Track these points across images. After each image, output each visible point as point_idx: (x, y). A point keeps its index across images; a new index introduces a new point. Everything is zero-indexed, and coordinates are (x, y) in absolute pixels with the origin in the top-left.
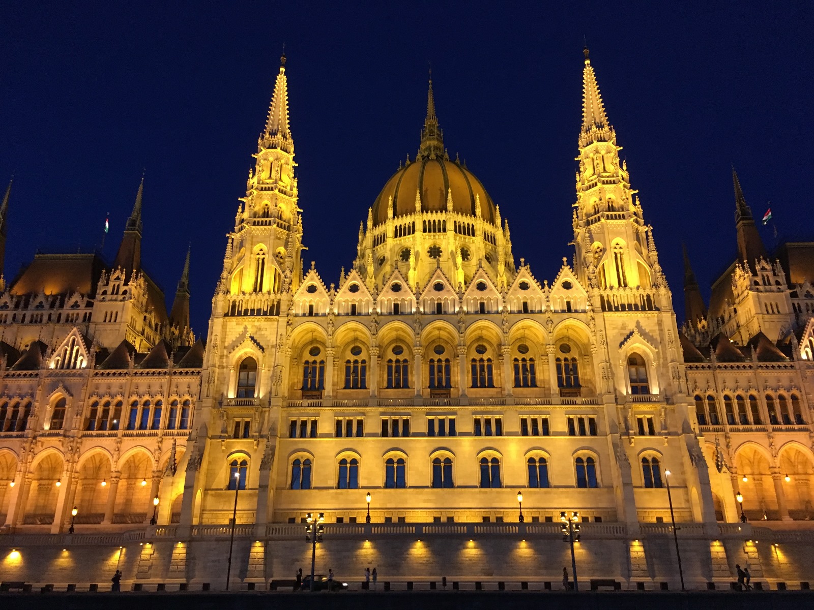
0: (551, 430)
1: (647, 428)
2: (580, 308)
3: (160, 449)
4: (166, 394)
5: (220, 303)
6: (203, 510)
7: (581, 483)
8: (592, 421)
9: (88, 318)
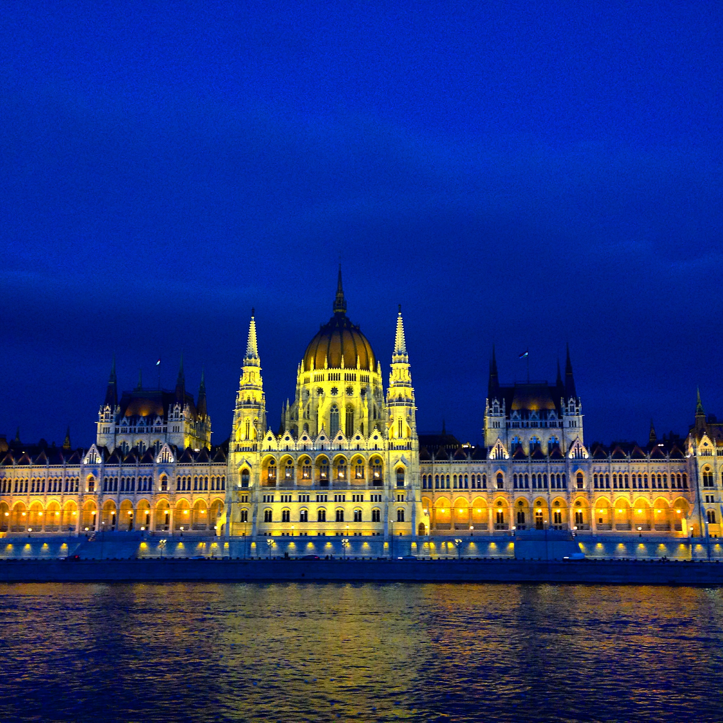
0: (364, 499)
1: (400, 499)
2: (380, 448)
3: (209, 499)
4: (209, 474)
5: (232, 446)
6: (233, 530)
7: (374, 520)
8: (380, 496)
9: (165, 430)
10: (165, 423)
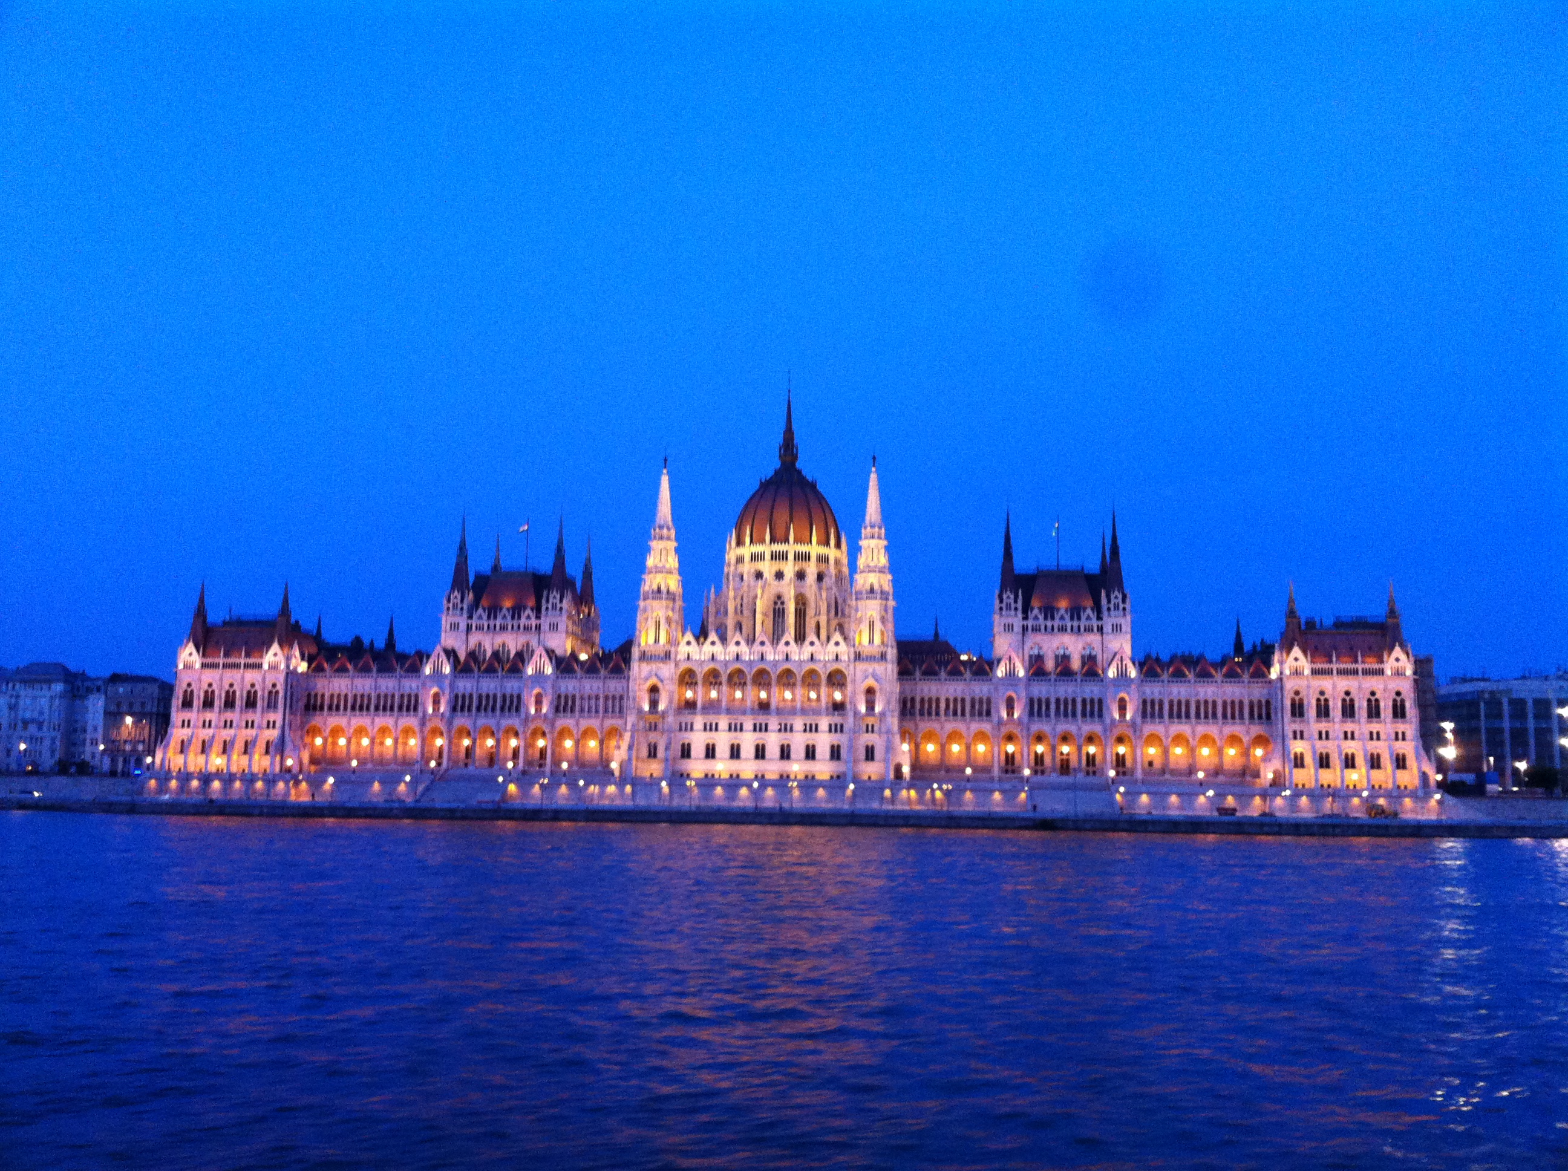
0: (819, 730)
1: (870, 729)
2: (843, 659)
3: (601, 725)
4: (601, 691)
7: (832, 758)
8: (842, 725)
9: (538, 628)
10: (538, 617)
